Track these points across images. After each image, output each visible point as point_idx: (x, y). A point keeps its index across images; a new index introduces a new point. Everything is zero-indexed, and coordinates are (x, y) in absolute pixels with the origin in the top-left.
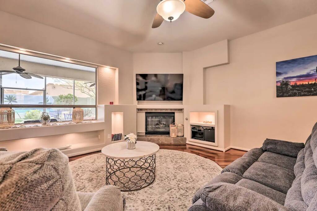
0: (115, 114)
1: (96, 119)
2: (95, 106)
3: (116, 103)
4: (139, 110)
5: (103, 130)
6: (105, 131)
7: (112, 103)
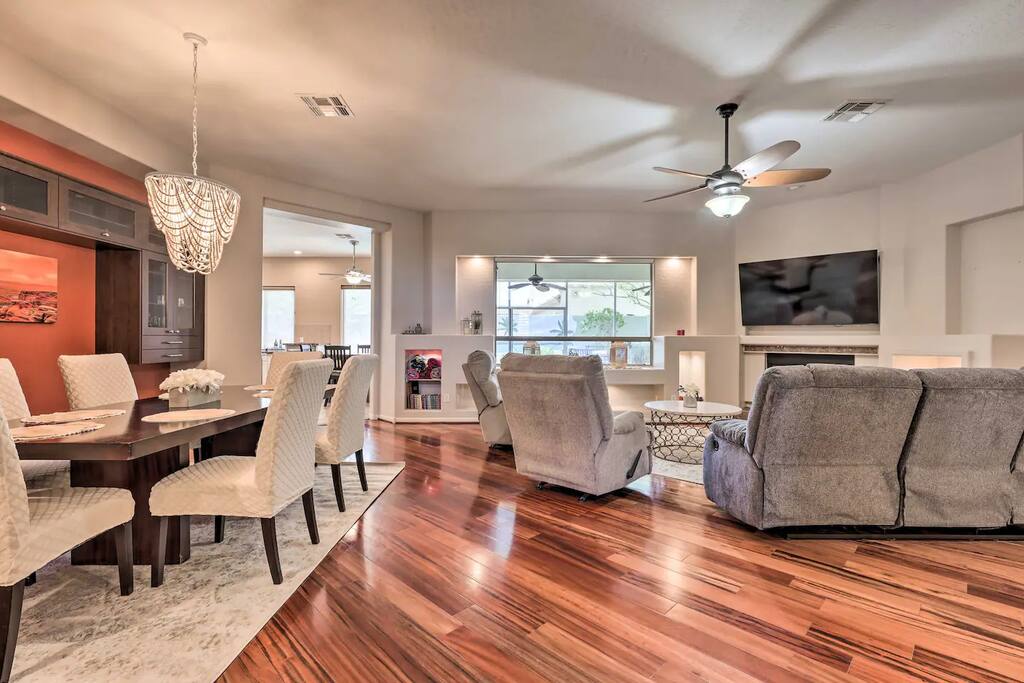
0: (690, 356)
1: (651, 364)
2: (649, 339)
3: (692, 331)
4: (748, 348)
5: (662, 385)
6: (665, 388)
7: (681, 333)
